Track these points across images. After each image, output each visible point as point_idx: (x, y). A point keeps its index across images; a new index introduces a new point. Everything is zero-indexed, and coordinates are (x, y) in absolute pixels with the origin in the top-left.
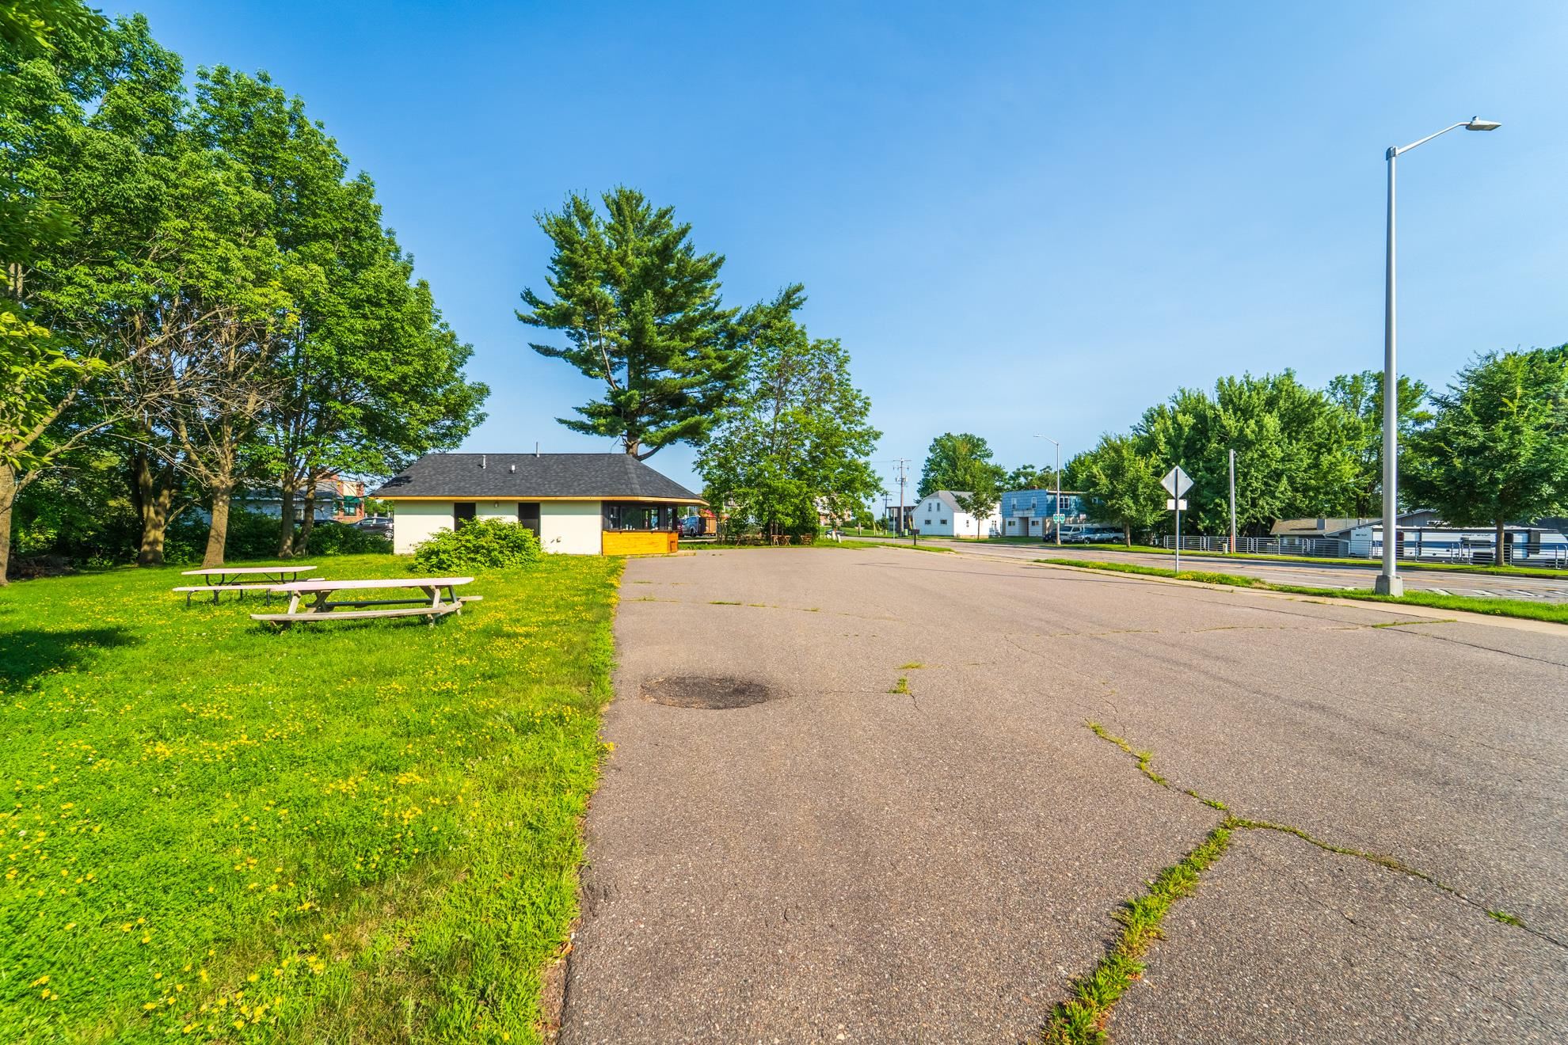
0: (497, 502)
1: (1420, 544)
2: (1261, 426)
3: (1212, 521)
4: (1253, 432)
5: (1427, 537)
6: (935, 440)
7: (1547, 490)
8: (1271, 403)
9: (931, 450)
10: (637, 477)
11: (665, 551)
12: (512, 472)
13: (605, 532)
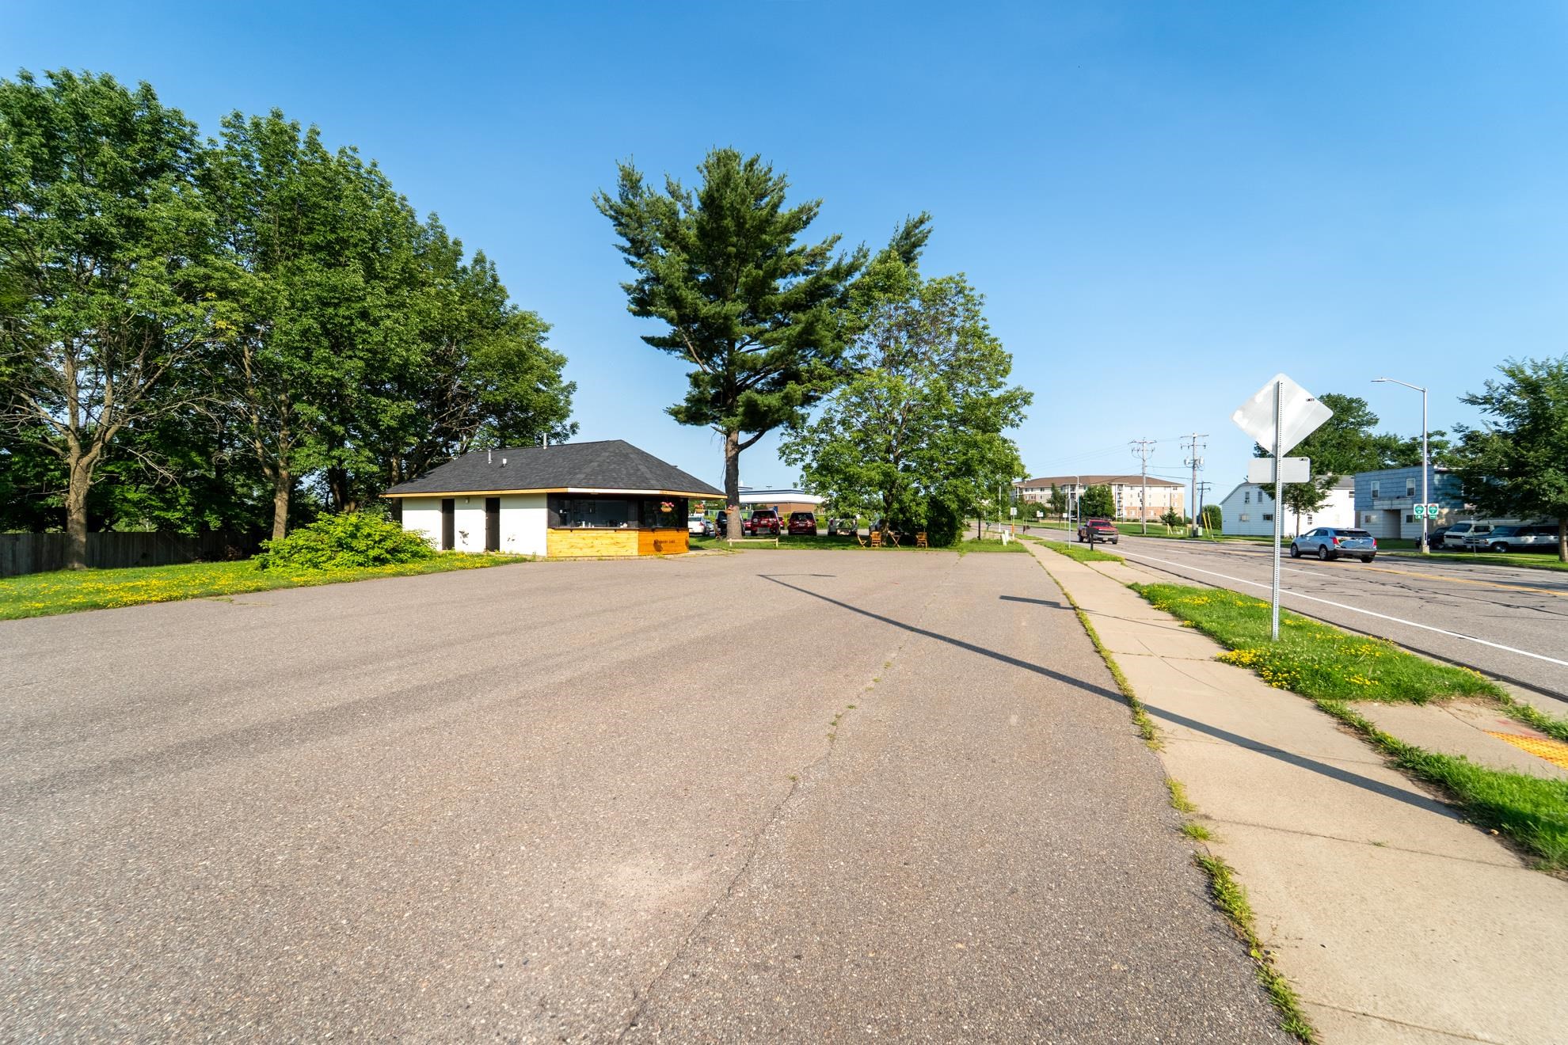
10: (599, 466)
11: (635, 553)
12: (502, 466)
13: (550, 530)
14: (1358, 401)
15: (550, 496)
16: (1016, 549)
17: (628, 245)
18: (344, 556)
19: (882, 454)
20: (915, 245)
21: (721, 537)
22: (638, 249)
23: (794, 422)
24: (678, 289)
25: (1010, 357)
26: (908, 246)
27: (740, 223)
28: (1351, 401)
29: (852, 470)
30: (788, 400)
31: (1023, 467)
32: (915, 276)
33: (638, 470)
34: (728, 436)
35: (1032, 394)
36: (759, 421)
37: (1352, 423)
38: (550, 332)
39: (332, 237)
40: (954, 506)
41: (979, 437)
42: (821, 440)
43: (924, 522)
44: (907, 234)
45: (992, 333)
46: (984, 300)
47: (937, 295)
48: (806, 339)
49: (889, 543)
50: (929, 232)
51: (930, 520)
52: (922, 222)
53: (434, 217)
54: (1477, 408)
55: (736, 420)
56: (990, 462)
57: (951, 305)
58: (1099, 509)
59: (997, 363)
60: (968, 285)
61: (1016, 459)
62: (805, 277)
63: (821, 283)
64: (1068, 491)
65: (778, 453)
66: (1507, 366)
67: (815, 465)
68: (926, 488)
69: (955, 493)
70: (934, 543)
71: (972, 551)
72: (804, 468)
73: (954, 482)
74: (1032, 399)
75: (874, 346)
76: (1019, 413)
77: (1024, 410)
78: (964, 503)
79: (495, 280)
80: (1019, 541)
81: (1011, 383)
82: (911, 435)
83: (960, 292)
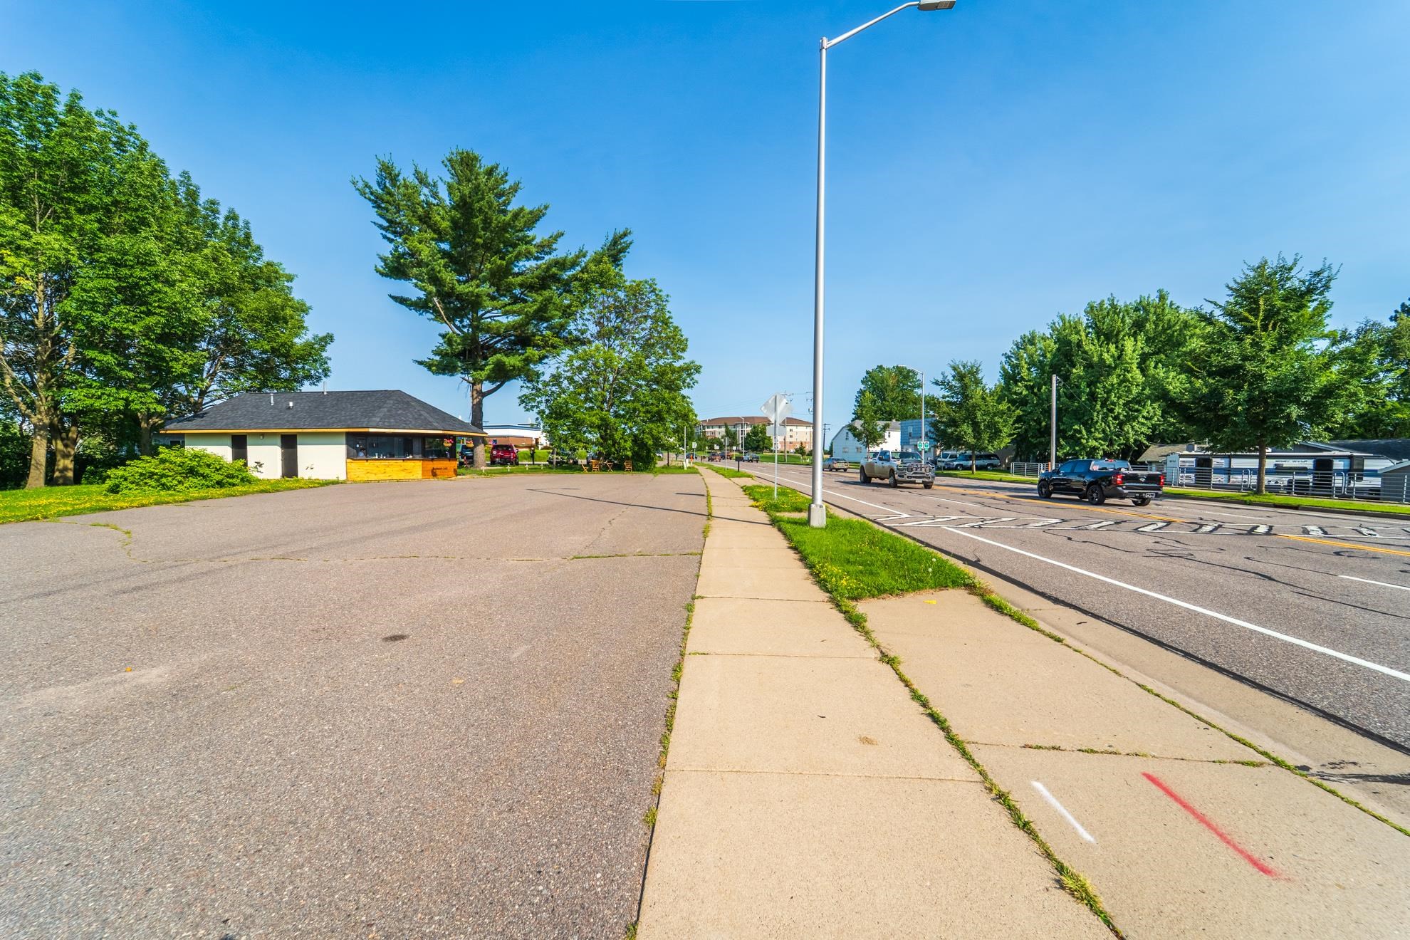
0: (263, 434)
1: (1229, 471)
2: (1121, 351)
3: (1072, 447)
4: (1112, 356)
5: (1236, 463)
6: (868, 372)
7: (1295, 411)
8: (1139, 325)
9: (863, 382)
10: (388, 411)
11: (420, 476)
12: (289, 408)
13: (349, 460)
14: (913, 371)
15: (347, 434)
16: (693, 471)
17: (386, 224)
18: (192, 480)
19: (599, 404)
20: (621, 251)
21: (469, 466)
22: (393, 228)
23: (532, 377)
24: (439, 272)
25: (687, 340)
26: (616, 250)
27: (487, 222)
28: (909, 371)
29: (578, 416)
30: (527, 361)
31: (696, 416)
32: (621, 276)
33: (421, 415)
34: (474, 384)
35: (701, 367)
36: (502, 375)
37: (910, 386)
38: (294, 282)
39: (107, 200)
40: (650, 442)
41: (666, 395)
42: (553, 392)
43: (629, 453)
44: (615, 242)
45: (676, 322)
46: (669, 299)
47: (636, 291)
48: (541, 315)
49: (604, 469)
50: (631, 243)
51: (635, 454)
52: (625, 235)
53: (185, 175)
54: (939, 387)
55: (484, 374)
56: (675, 412)
57: (646, 299)
58: (761, 443)
59: (676, 343)
60: (658, 287)
61: (691, 411)
62: (535, 262)
63: (551, 272)
64: (739, 429)
65: (519, 401)
66: (952, 363)
67: (547, 412)
68: (630, 428)
69: (650, 433)
70: (636, 469)
71: (662, 473)
72: (539, 413)
73: (651, 425)
74: (701, 370)
75: (591, 322)
76: (693, 379)
77: (696, 377)
78: (656, 440)
79: (248, 236)
80: (696, 467)
81: (687, 357)
82: (618, 391)
83: (652, 291)
